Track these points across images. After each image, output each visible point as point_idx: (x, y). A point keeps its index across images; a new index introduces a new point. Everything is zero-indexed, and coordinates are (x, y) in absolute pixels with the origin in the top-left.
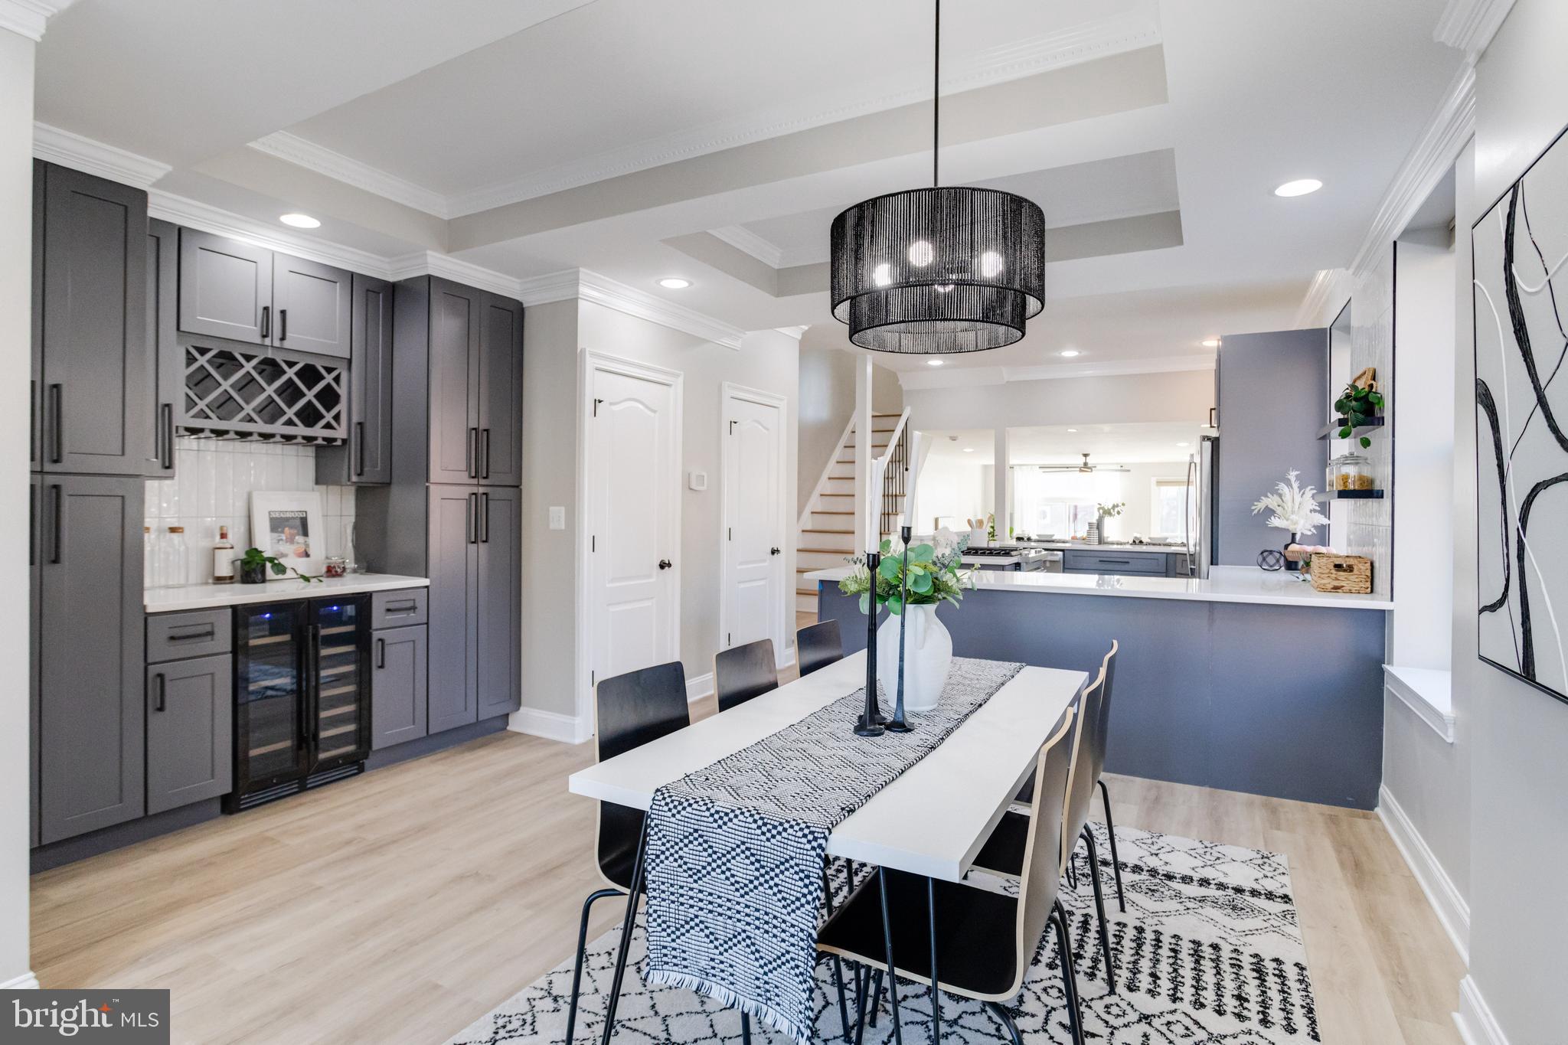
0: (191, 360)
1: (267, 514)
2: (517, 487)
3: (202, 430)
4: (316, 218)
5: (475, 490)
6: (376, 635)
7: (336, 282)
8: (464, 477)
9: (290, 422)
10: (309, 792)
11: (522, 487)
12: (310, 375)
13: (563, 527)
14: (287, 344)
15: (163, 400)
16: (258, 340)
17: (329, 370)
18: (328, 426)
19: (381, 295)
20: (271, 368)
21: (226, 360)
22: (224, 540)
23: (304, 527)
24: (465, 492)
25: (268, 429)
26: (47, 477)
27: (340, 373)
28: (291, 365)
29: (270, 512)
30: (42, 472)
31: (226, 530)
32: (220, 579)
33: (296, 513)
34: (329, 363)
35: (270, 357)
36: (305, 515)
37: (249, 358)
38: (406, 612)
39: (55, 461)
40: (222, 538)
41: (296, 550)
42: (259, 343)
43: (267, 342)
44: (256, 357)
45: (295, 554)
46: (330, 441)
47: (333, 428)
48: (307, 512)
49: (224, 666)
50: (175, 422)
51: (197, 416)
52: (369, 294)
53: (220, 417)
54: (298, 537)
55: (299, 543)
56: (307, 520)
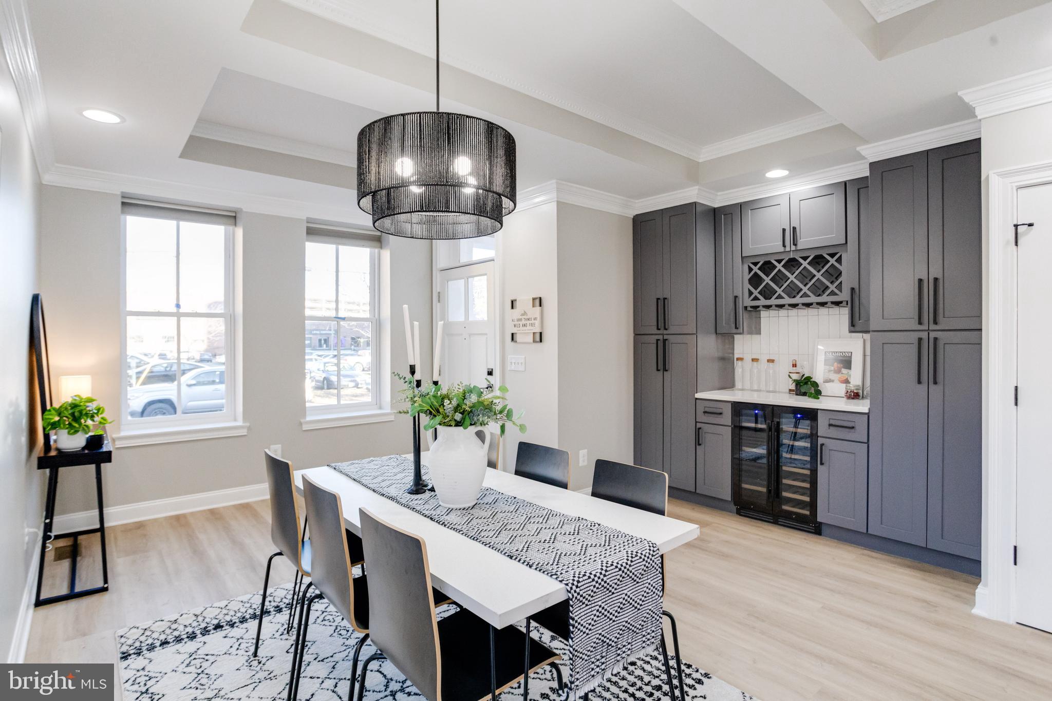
0: (750, 270)
2: (979, 330)
3: (757, 307)
4: (785, 170)
5: (922, 335)
6: (820, 441)
7: (833, 194)
9: (805, 295)
10: (777, 526)
11: (982, 330)
12: (819, 261)
14: (799, 247)
15: (735, 295)
16: (782, 249)
17: (832, 255)
18: (833, 293)
20: (792, 264)
21: (767, 267)
22: (794, 368)
23: (847, 364)
24: (914, 337)
25: (793, 301)
26: (665, 336)
27: (841, 256)
28: (805, 258)
29: (825, 352)
30: (663, 335)
31: (796, 362)
32: (790, 390)
33: (844, 353)
34: (832, 251)
35: (792, 257)
36: (850, 355)
37: (779, 261)
38: (847, 430)
39: (666, 329)
40: (793, 367)
41: (840, 378)
42: (783, 251)
43: (788, 249)
44: (783, 259)
45: (839, 380)
46: (837, 304)
47: (836, 294)
48: (851, 353)
49: (727, 433)
50: (743, 304)
51: (754, 299)
52: (861, 191)
53: (766, 298)
54: (843, 369)
55: (842, 373)
56: (851, 358)
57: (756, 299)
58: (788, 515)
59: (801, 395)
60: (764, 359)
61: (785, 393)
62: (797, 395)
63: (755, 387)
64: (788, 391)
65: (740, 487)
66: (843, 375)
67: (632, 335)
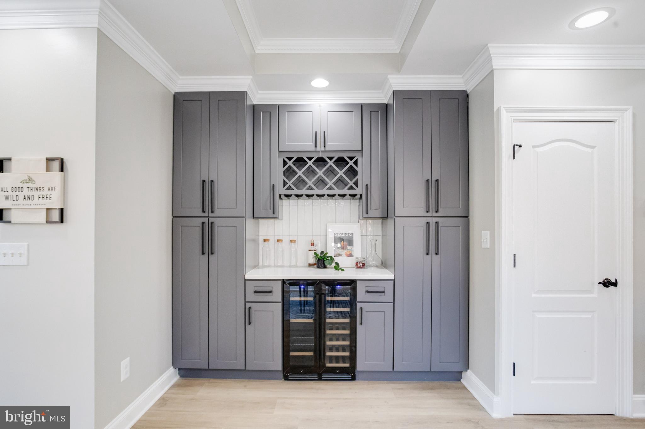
0: (285, 163)
1: (334, 234)
2: (467, 217)
3: (291, 195)
5: (429, 220)
6: (359, 305)
7: (353, 111)
8: (422, 212)
9: (330, 188)
10: (322, 382)
11: (470, 217)
12: (341, 161)
13: (489, 247)
14: (327, 149)
15: (273, 184)
16: (313, 149)
17: (351, 158)
18: (351, 188)
19: (379, 112)
20: (321, 161)
21: (300, 161)
22: (312, 247)
23: (350, 242)
24: (423, 221)
25: (321, 192)
26: (210, 219)
27: (357, 159)
28: (331, 158)
29: (335, 233)
30: (208, 217)
31: (313, 242)
32: (310, 265)
33: (348, 234)
34: (351, 155)
35: (320, 156)
36: (352, 236)
37: (310, 159)
38: (380, 294)
39: (212, 212)
40: (311, 245)
41: (346, 253)
42: (314, 150)
43: (318, 149)
44: (313, 157)
45: (346, 255)
46: (353, 196)
47: (354, 189)
48: (353, 233)
49: (279, 307)
50: (278, 192)
51: (288, 189)
52: (372, 113)
53: (298, 188)
54: (348, 246)
55: (348, 249)
56: (353, 237)
57: (290, 188)
58: (332, 371)
59: (322, 268)
60: (286, 240)
61: (305, 266)
62: (319, 268)
63: (280, 264)
64: (308, 265)
65: (289, 356)
66: (348, 251)
67: (171, 217)
